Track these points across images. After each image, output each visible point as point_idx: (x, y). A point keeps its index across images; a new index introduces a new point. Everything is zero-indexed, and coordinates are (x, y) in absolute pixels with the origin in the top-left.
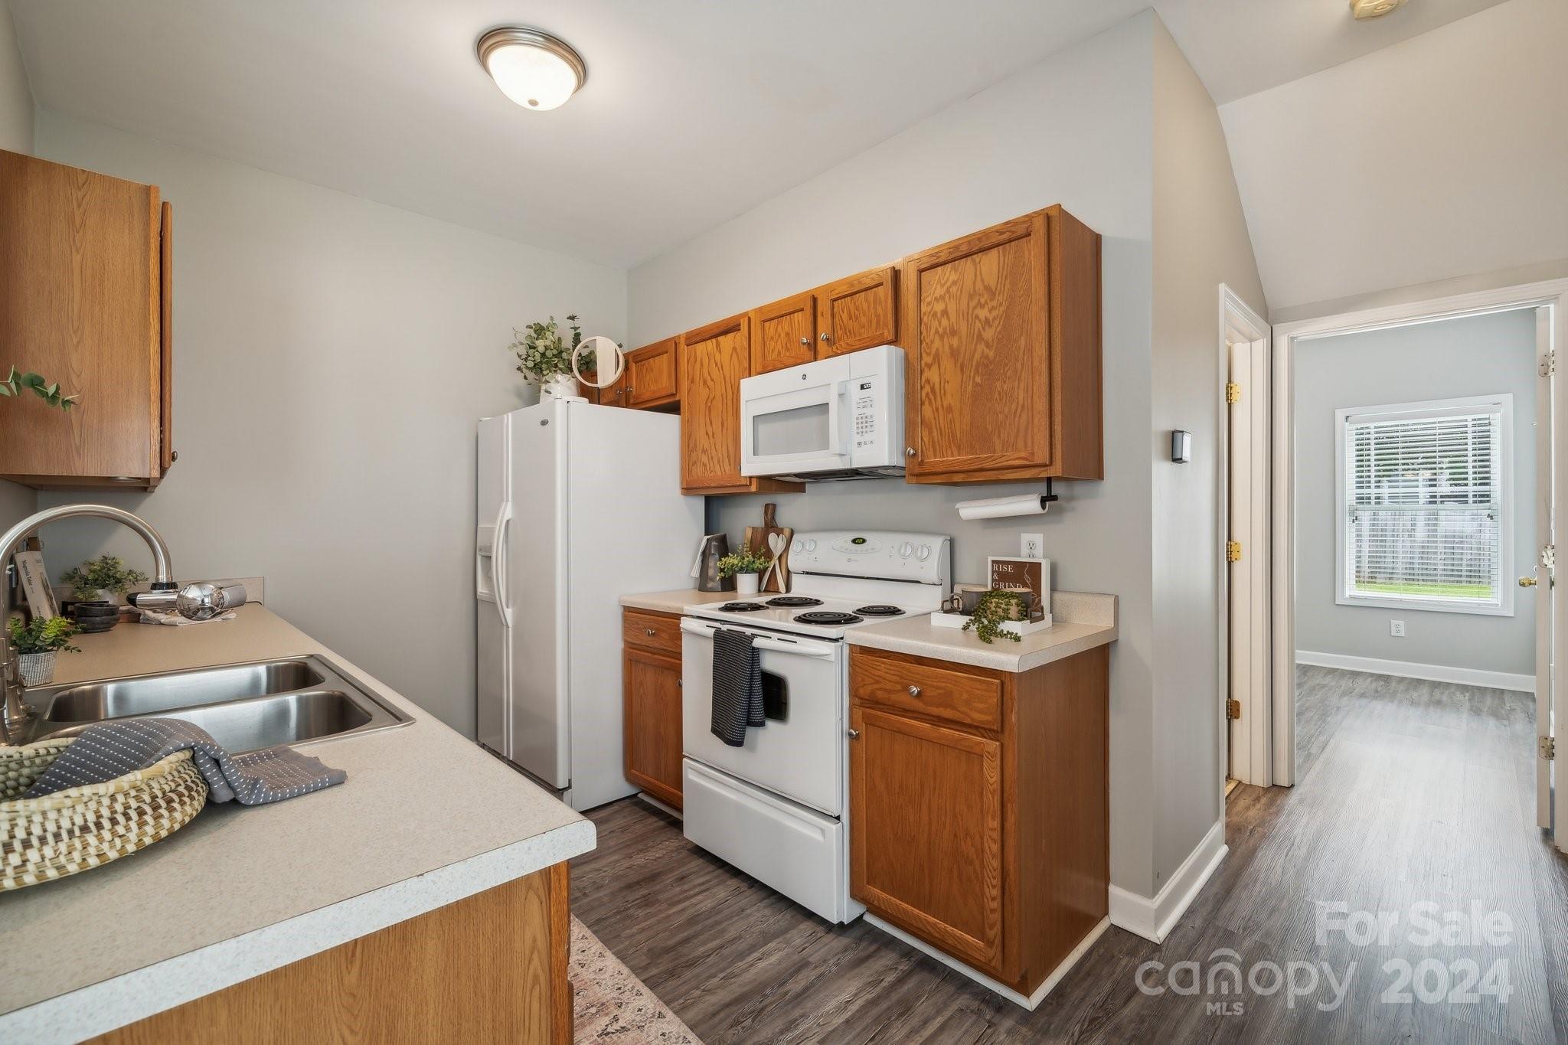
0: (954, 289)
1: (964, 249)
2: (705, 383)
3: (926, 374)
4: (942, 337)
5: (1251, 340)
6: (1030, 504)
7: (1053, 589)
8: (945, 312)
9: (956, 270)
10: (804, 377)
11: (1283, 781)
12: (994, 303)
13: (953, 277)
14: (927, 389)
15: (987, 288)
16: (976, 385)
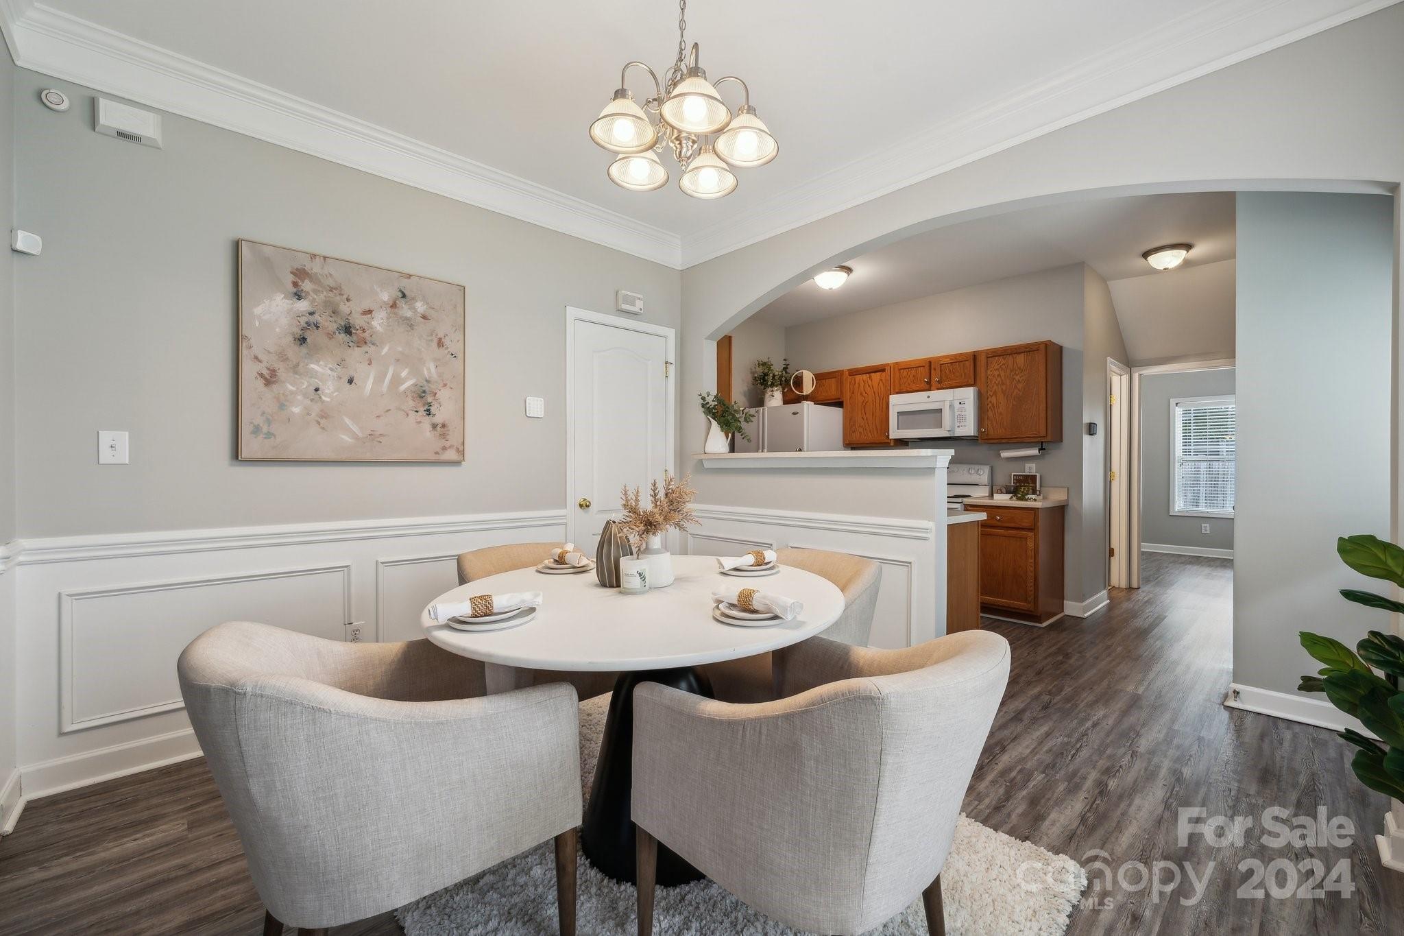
0: (1003, 367)
1: (1009, 352)
2: (861, 394)
3: (989, 399)
4: (997, 385)
5: (1121, 375)
6: (1034, 452)
7: (1041, 486)
8: (999, 375)
9: (1005, 359)
10: (929, 397)
11: (1135, 585)
12: (1023, 374)
13: (1003, 362)
14: (990, 405)
15: (1020, 368)
16: (1013, 405)
